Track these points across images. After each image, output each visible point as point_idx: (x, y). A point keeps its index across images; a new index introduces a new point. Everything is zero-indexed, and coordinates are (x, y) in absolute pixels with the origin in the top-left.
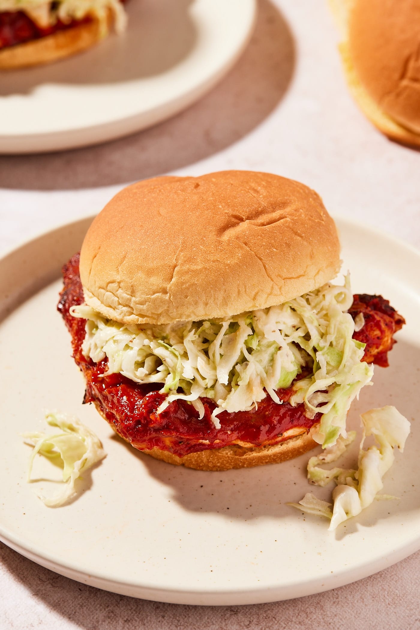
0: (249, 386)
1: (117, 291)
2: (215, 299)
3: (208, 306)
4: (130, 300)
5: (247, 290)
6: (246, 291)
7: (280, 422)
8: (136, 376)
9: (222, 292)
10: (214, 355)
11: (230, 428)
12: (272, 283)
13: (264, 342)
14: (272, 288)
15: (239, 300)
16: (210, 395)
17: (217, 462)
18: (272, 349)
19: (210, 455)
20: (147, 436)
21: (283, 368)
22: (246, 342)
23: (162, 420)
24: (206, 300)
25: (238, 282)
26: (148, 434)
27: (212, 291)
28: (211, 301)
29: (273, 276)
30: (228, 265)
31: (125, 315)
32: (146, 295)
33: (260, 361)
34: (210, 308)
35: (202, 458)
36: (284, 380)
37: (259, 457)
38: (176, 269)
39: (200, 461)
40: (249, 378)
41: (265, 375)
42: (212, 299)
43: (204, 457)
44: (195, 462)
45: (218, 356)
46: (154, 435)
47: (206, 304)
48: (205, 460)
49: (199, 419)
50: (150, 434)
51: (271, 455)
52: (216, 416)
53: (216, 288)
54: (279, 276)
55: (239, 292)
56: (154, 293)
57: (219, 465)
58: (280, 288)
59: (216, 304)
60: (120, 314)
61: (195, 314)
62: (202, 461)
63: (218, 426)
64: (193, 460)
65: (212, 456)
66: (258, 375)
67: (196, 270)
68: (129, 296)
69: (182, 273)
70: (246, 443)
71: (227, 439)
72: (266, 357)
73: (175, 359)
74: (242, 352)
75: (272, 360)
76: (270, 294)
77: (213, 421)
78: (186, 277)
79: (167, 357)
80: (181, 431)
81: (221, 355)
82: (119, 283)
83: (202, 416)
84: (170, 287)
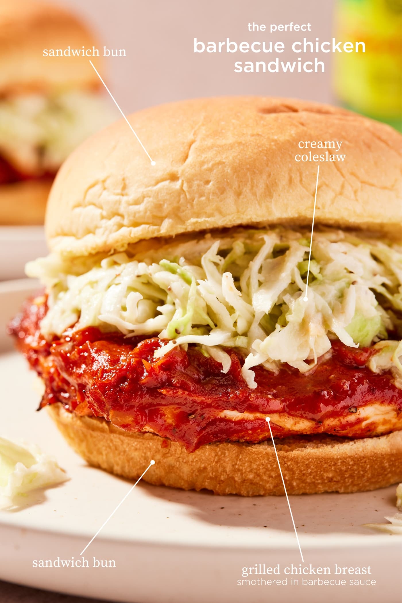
0: (304, 326)
1: (101, 195)
2: (252, 186)
3: (241, 197)
4: (119, 202)
5: (304, 179)
6: (301, 180)
7: (353, 388)
8: (123, 318)
9: (265, 177)
10: (248, 285)
11: (272, 393)
12: (343, 179)
13: (330, 269)
14: (343, 187)
15: (291, 191)
16: (241, 342)
17: (248, 470)
18: (341, 284)
19: (238, 456)
20: (135, 398)
21: (358, 310)
22: (300, 267)
23: (162, 372)
24: (239, 187)
25: (290, 165)
26: (138, 396)
27: (248, 174)
28: (246, 190)
29: (344, 171)
30: (274, 141)
31: (111, 232)
32: (146, 187)
33: (323, 295)
34: (245, 200)
35: (225, 462)
36: (360, 331)
37: (318, 458)
38: (193, 146)
39: (220, 470)
40: (303, 312)
41: (330, 312)
42: (249, 185)
43: (227, 460)
44: (212, 474)
45: (254, 283)
46: (147, 399)
47: (239, 194)
48: (229, 468)
49: (222, 371)
50: (141, 397)
51: (338, 459)
52: (251, 369)
53: (255, 170)
54: (353, 174)
55: (291, 181)
56: (157, 183)
57: (251, 476)
58: (355, 192)
59: (255, 194)
60: (103, 234)
61: (220, 213)
62: (224, 471)
63: (253, 385)
64: (209, 468)
65: (240, 457)
66: (318, 311)
67: (224, 145)
68: (118, 198)
69: (202, 150)
70: (298, 419)
71: (266, 404)
72: (333, 290)
73: (186, 285)
74: (293, 275)
75: (342, 296)
76: (341, 194)
77: (244, 377)
78: (210, 154)
79: (174, 282)
80: (192, 389)
81: (260, 284)
82: (104, 181)
83: (226, 370)
84: (183, 171)
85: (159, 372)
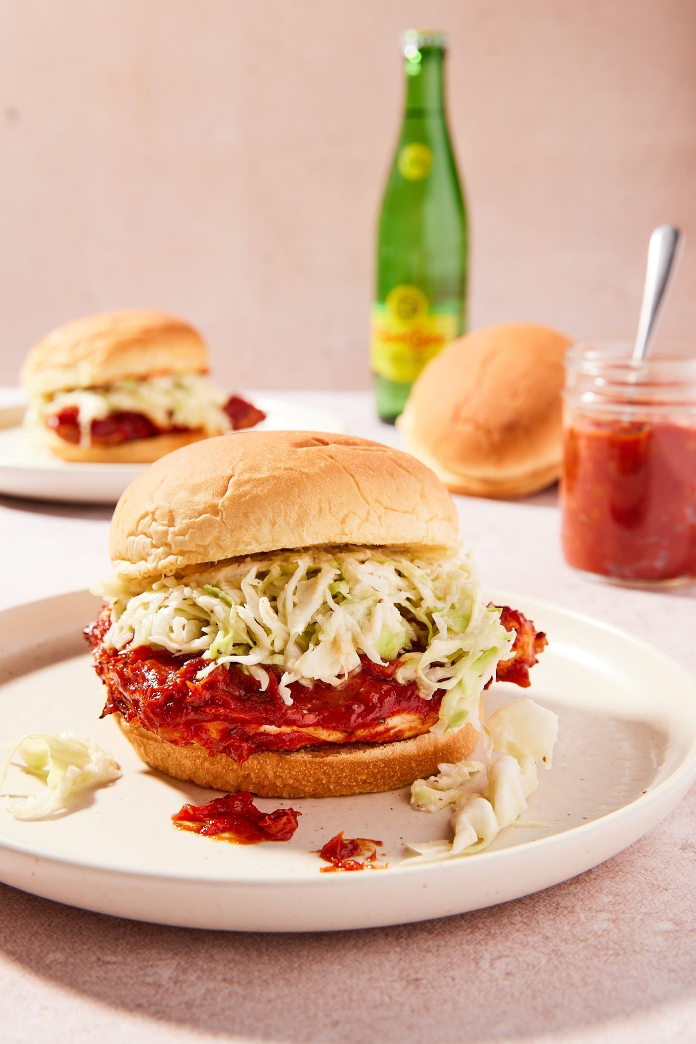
0: (335, 644)
1: (151, 525)
2: (286, 516)
3: (276, 526)
4: (166, 533)
5: (332, 508)
6: (330, 509)
7: (381, 700)
8: (171, 640)
9: (297, 508)
10: (284, 606)
11: (307, 708)
12: (369, 506)
13: (358, 589)
14: (368, 513)
15: (321, 519)
16: (278, 660)
17: (288, 776)
18: (369, 602)
19: (277, 765)
20: (181, 716)
21: (384, 626)
22: (331, 588)
23: (205, 691)
24: (274, 517)
25: (320, 496)
26: (184, 715)
27: (282, 505)
28: (280, 520)
29: (370, 499)
30: (305, 473)
31: (160, 560)
32: (190, 519)
33: (352, 614)
34: (279, 529)
35: (266, 769)
36: (387, 645)
37: (352, 763)
38: (231, 481)
39: (262, 776)
40: (334, 631)
41: (359, 630)
42: (283, 516)
43: (268, 768)
44: (256, 779)
45: (289, 605)
46: (192, 716)
47: (273, 524)
48: (271, 775)
49: (260, 690)
50: (187, 715)
51: (370, 763)
52: (287, 686)
53: (287, 501)
54: (377, 501)
55: (320, 510)
56: (200, 515)
57: (291, 782)
58: (380, 518)
59: (288, 524)
60: (154, 561)
61: (257, 541)
62: (267, 777)
63: (289, 701)
64: (252, 775)
65: (281, 765)
66: (348, 630)
67: (260, 478)
68: (165, 528)
69: (239, 484)
70: (331, 732)
71: (301, 719)
72: (361, 609)
73: (227, 608)
74: (324, 596)
75: (369, 614)
76: (367, 520)
77: (281, 694)
78: (246, 488)
79: (216, 605)
80: (233, 707)
81: (295, 605)
82: (153, 513)
83: (264, 688)
84: (223, 503)
85: (203, 691)
